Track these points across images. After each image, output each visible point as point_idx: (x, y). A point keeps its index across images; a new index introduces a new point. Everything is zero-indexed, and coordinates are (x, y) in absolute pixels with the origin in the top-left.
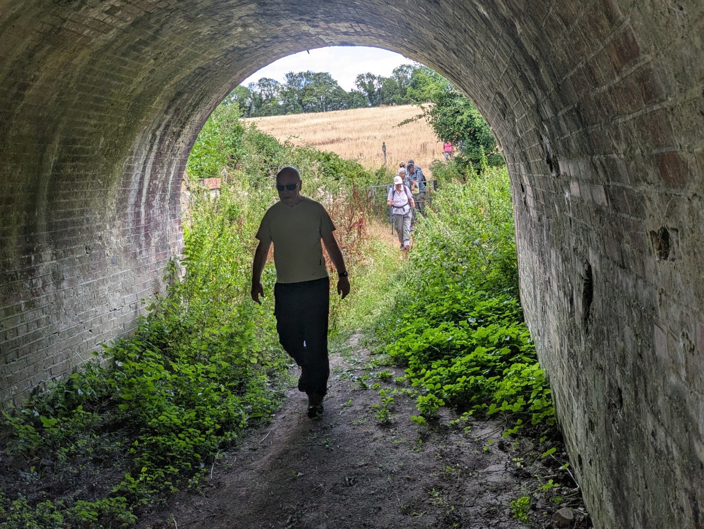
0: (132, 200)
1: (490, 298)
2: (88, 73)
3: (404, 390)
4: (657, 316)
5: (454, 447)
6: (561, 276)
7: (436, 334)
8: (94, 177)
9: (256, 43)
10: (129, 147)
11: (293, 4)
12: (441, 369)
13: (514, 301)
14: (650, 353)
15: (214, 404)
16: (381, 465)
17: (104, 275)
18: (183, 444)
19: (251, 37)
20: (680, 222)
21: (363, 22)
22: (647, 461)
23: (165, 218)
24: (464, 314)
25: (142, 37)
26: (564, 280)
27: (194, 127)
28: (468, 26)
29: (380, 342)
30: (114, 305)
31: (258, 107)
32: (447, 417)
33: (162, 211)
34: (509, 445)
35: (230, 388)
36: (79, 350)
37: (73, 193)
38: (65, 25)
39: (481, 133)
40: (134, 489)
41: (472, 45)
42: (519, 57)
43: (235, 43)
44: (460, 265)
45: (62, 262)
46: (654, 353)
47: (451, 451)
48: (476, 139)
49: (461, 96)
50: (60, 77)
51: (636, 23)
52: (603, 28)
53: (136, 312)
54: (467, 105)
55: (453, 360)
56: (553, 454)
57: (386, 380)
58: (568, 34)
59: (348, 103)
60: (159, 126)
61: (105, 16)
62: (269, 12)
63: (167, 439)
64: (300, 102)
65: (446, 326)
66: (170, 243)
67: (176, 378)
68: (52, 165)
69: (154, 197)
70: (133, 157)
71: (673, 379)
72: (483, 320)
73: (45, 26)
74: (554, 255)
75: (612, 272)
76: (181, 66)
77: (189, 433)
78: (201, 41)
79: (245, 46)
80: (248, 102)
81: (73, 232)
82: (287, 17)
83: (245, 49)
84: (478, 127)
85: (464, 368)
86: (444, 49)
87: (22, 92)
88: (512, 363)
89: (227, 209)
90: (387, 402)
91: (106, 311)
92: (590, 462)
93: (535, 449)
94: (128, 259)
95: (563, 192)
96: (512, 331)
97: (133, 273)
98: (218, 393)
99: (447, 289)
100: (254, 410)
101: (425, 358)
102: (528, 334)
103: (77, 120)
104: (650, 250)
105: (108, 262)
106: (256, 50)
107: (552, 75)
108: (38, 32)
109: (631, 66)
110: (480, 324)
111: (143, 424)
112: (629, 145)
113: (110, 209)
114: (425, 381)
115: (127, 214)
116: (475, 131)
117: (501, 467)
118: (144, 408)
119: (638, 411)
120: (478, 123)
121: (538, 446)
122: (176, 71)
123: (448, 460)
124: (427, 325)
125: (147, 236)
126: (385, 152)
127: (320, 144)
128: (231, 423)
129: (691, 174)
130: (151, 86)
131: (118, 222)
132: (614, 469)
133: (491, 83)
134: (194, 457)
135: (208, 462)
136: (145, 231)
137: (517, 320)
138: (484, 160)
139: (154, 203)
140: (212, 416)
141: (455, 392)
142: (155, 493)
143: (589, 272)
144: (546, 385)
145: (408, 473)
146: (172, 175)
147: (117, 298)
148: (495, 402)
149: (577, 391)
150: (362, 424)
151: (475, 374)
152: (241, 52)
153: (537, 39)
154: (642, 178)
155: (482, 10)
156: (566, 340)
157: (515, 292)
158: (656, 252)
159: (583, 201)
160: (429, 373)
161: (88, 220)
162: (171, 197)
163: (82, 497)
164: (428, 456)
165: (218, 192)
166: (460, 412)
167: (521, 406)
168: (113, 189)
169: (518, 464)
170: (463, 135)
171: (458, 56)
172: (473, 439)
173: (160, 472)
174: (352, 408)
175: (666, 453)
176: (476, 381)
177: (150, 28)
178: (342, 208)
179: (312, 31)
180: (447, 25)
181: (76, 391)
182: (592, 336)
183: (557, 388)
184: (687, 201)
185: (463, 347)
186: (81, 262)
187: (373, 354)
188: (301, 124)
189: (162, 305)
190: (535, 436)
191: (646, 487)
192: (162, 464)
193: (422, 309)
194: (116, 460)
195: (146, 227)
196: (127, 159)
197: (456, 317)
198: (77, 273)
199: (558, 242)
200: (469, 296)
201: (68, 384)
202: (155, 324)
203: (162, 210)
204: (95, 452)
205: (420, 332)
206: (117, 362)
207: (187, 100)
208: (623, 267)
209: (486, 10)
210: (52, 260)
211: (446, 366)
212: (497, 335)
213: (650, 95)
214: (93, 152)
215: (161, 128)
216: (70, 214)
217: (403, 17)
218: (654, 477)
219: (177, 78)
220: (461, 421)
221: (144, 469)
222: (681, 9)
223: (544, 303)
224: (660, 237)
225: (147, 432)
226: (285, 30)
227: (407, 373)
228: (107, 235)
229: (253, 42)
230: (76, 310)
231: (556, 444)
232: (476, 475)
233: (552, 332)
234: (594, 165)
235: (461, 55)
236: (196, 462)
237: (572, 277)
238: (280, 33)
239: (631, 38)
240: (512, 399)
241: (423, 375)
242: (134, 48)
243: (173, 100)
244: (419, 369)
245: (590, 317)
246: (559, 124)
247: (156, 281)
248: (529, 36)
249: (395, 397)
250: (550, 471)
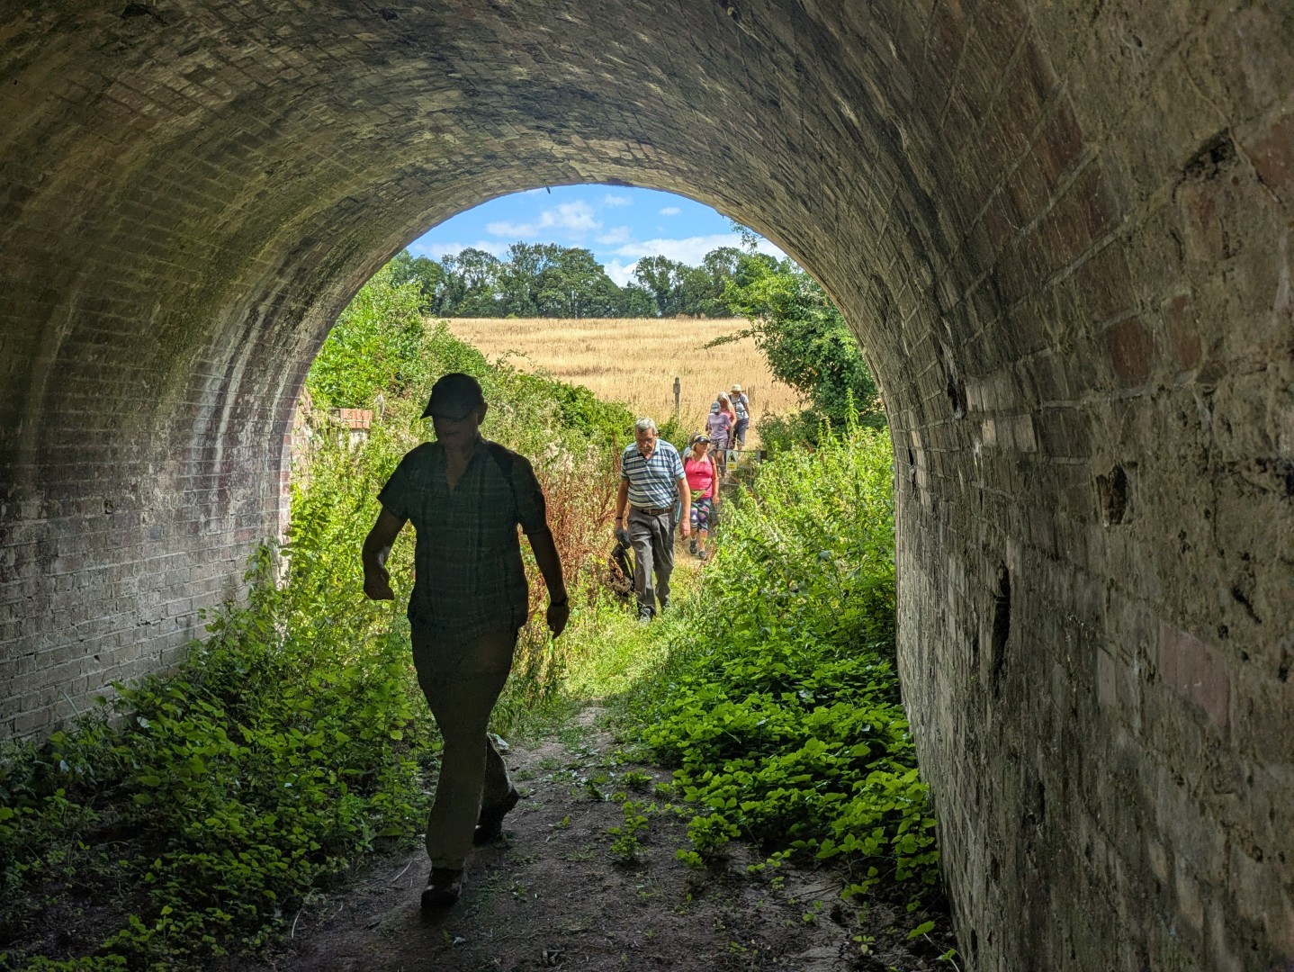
0: (201, 426)
1: (841, 658)
2: (143, 185)
3: (668, 806)
4: (1102, 631)
5: (750, 911)
6: (961, 603)
7: (738, 713)
8: (134, 375)
9: (456, 163)
10: (205, 328)
11: (526, 98)
12: (742, 774)
13: (884, 666)
14: (1090, 701)
15: (312, 805)
16: (611, 934)
17: (133, 558)
18: (246, 871)
19: (448, 152)
20: (1141, 446)
21: (648, 141)
22: (1077, 907)
23: (260, 465)
24: (792, 683)
25: (249, 130)
26: (966, 607)
27: (329, 306)
28: (826, 146)
29: (635, 722)
30: (147, 615)
31: (456, 300)
32: (743, 860)
33: (254, 453)
34: (851, 915)
35: (347, 778)
36: (71, 691)
37: (92, 401)
38: (109, 92)
39: (853, 372)
40: (142, 944)
41: (832, 183)
42: (907, 197)
43: (418, 160)
44: (794, 595)
45: (58, 524)
46: (1095, 700)
47: (743, 918)
48: (842, 383)
49: (821, 303)
50: (91, 185)
51: (1077, 86)
52: (1029, 109)
53: (186, 633)
54: (830, 321)
55: (763, 760)
56: (928, 934)
57: (637, 787)
58: (979, 132)
59: (619, 308)
60: (265, 296)
61: (185, 82)
62: (482, 108)
63: (216, 861)
64: (534, 297)
65: (758, 701)
66: (263, 513)
67: (247, 755)
68: (59, 344)
69: (244, 426)
70: (212, 347)
71: (1121, 740)
72: (824, 696)
73: (74, 88)
74: (953, 568)
75: (1039, 571)
76: (316, 192)
77: (260, 853)
78: (355, 149)
79: (435, 168)
80: (439, 289)
81: (85, 471)
82: (513, 121)
83: (436, 172)
84: (847, 362)
85: (783, 774)
86: (787, 197)
87: (18, 204)
88: (871, 770)
89: (378, 462)
90: (635, 825)
91: (131, 624)
92: (990, 940)
93: (896, 925)
94: (183, 533)
95: (972, 445)
96: (876, 716)
97: (188, 560)
98: (321, 786)
99: (765, 636)
100: (386, 824)
101: (713, 754)
102: (904, 725)
103: (114, 267)
104: (1096, 513)
105: (145, 533)
106: (455, 177)
107: (956, 220)
108: (59, 97)
109: (1070, 171)
110: (819, 702)
111: (176, 832)
112: (1068, 323)
113: (158, 438)
114: (709, 793)
115: (189, 450)
116: (841, 368)
117: (833, 951)
118: (179, 805)
119: (1067, 816)
120: (849, 352)
121: (903, 919)
122: (306, 200)
123: (737, 932)
124: (724, 696)
125: (222, 494)
126: (677, 395)
127: (561, 374)
128: (342, 843)
129: (1158, 352)
130: (257, 221)
131: (170, 463)
132: (1026, 940)
133: (863, 257)
134: (264, 897)
135: (289, 909)
136: (221, 486)
137: (888, 701)
138: (853, 414)
139: (243, 436)
140: (306, 827)
141: (762, 815)
142: (183, 954)
143: (1004, 584)
144: (929, 809)
145: (660, 950)
146: (280, 390)
147: (153, 602)
148: (831, 838)
149: (976, 809)
150: (585, 861)
151: (801, 786)
152: (428, 178)
153: (933, 156)
154: (1088, 382)
155: (848, 112)
156: (964, 718)
157: (889, 651)
158: (1105, 512)
159: (1000, 453)
160: (717, 779)
161: (114, 452)
162: (275, 429)
163: (42, 951)
164: (701, 923)
165: (365, 435)
166: (766, 852)
167: (880, 845)
168: (168, 401)
169: (864, 948)
170: (820, 373)
171: (809, 210)
172: (786, 900)
173: (197, 918)
174: (570, 833)
175: (1106, 880)
176: (802, 798)
177: (264, 115)
178: (590, 482)
179: (558, 151)
180: (792, 147)
181: (58, 765)
182: (1004, 701)
183: (946, 814)
184: (1150, 402)
185: (784, 739)
186: (93, 529)
187: (619, 741)
188: (533, 336)
189: (237, 623)
190: (900, 901)
191: (1073, 957)
192: (200, 905)
193: (717, 668)
194: (116, 893)
195: (221, 479)
196: (201, 350)
197: (777, 686)
198: (83, 547)
199: (960, 541)
200: (804, 650)
201: (42, 751)
202: (221, 653)
203: (256, 451)
204: (78, 875)
205: (708, 707)
206: (139, 719)
207: (322, 254)
208: (1055, 557)
209: (854, 110)
210: (39, 518)
211: (750, 770)
212: (848, 723)
213: (1099, 220)
214: (138, 330)
215: (269, 302)
216: (83, 437)
217: (718, 134)
218: (1086, 932)
219: (305, 213)
220: (768, 868)
221: (166, 910)
222: (1140, 44)
223: (933, 660)
224: (1111, 485)
225: (183, 846)
226: (509, 145)
227: (678, 778)
228: (147, 483)
229: (450, 162)
230: (73, 614)
231: (936, 916)
232: (785, 962)
233: (943, 711)
234: (1017, 376)
235: (815, 208)
236: (266, 905)
237: (979, 598)
238: (499, 150)
239: (1070, 118)
240: (863, 831)
241: (706, 783)
242: (232, 148)
243: (295, 252)
244: (701, 772)
245: (1004, 666)
246: (966, 313)
247: (231, 579)
248: (921, 150)
249: (651, 818)
250: (920, 962)
